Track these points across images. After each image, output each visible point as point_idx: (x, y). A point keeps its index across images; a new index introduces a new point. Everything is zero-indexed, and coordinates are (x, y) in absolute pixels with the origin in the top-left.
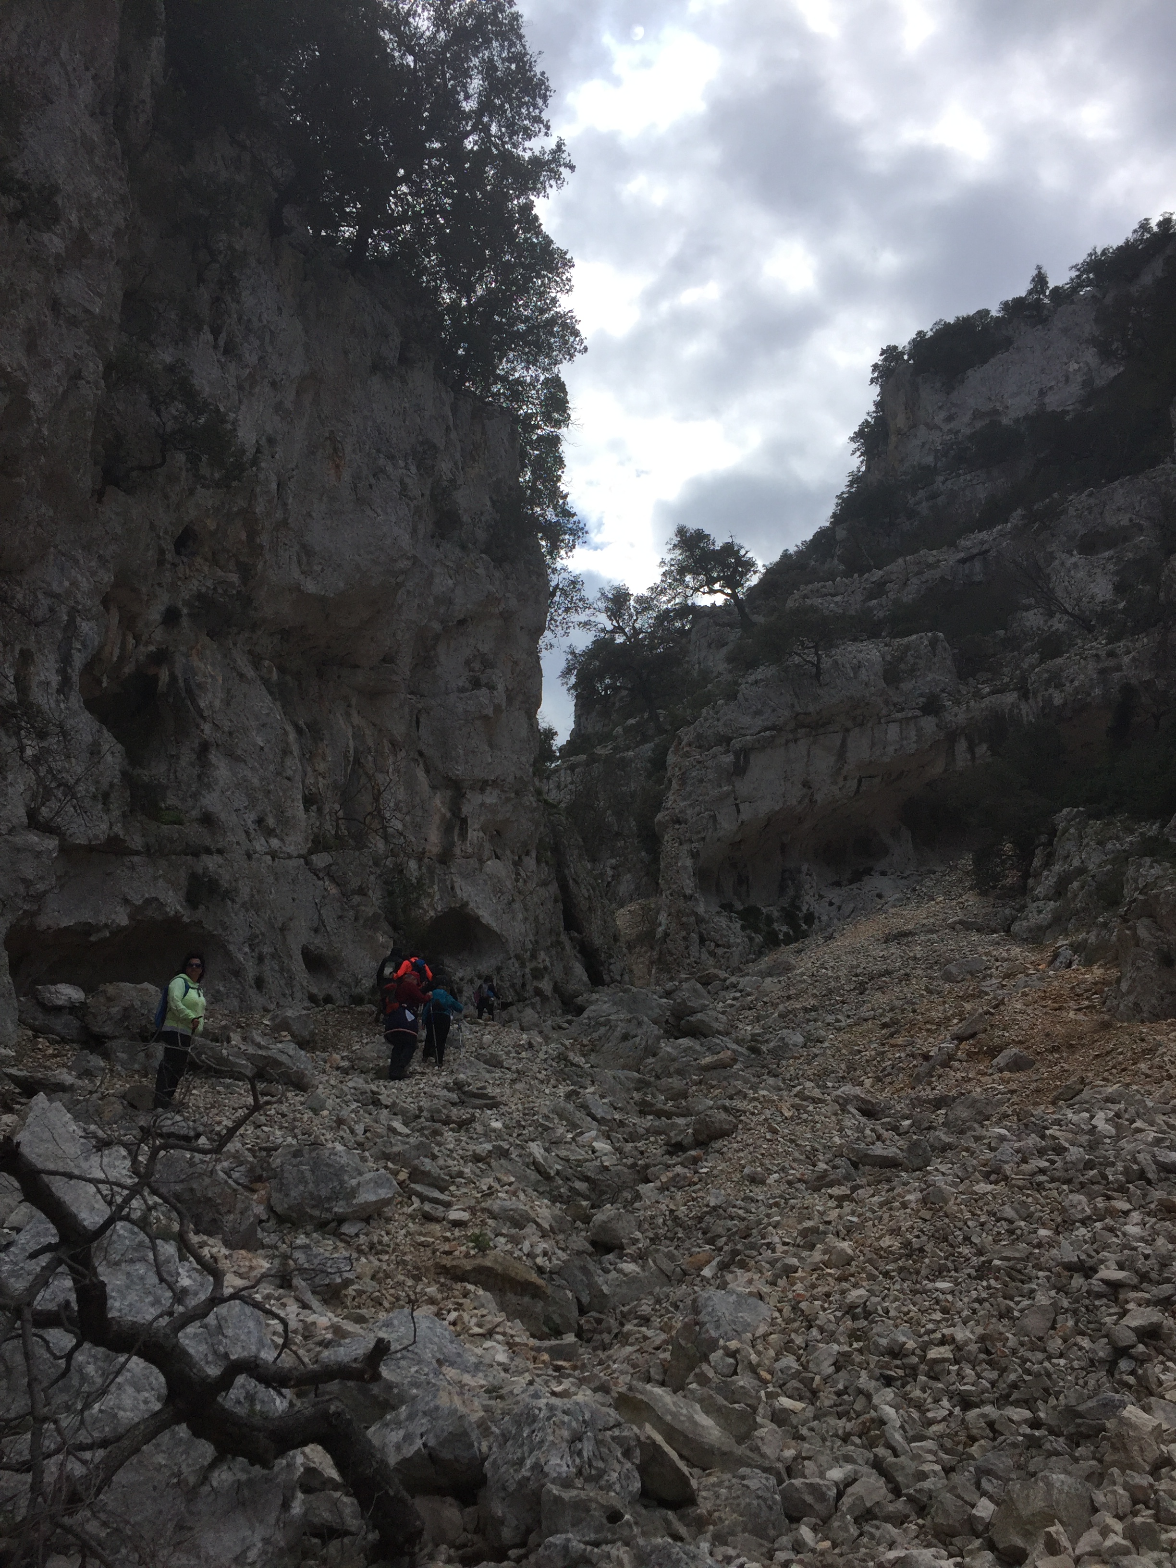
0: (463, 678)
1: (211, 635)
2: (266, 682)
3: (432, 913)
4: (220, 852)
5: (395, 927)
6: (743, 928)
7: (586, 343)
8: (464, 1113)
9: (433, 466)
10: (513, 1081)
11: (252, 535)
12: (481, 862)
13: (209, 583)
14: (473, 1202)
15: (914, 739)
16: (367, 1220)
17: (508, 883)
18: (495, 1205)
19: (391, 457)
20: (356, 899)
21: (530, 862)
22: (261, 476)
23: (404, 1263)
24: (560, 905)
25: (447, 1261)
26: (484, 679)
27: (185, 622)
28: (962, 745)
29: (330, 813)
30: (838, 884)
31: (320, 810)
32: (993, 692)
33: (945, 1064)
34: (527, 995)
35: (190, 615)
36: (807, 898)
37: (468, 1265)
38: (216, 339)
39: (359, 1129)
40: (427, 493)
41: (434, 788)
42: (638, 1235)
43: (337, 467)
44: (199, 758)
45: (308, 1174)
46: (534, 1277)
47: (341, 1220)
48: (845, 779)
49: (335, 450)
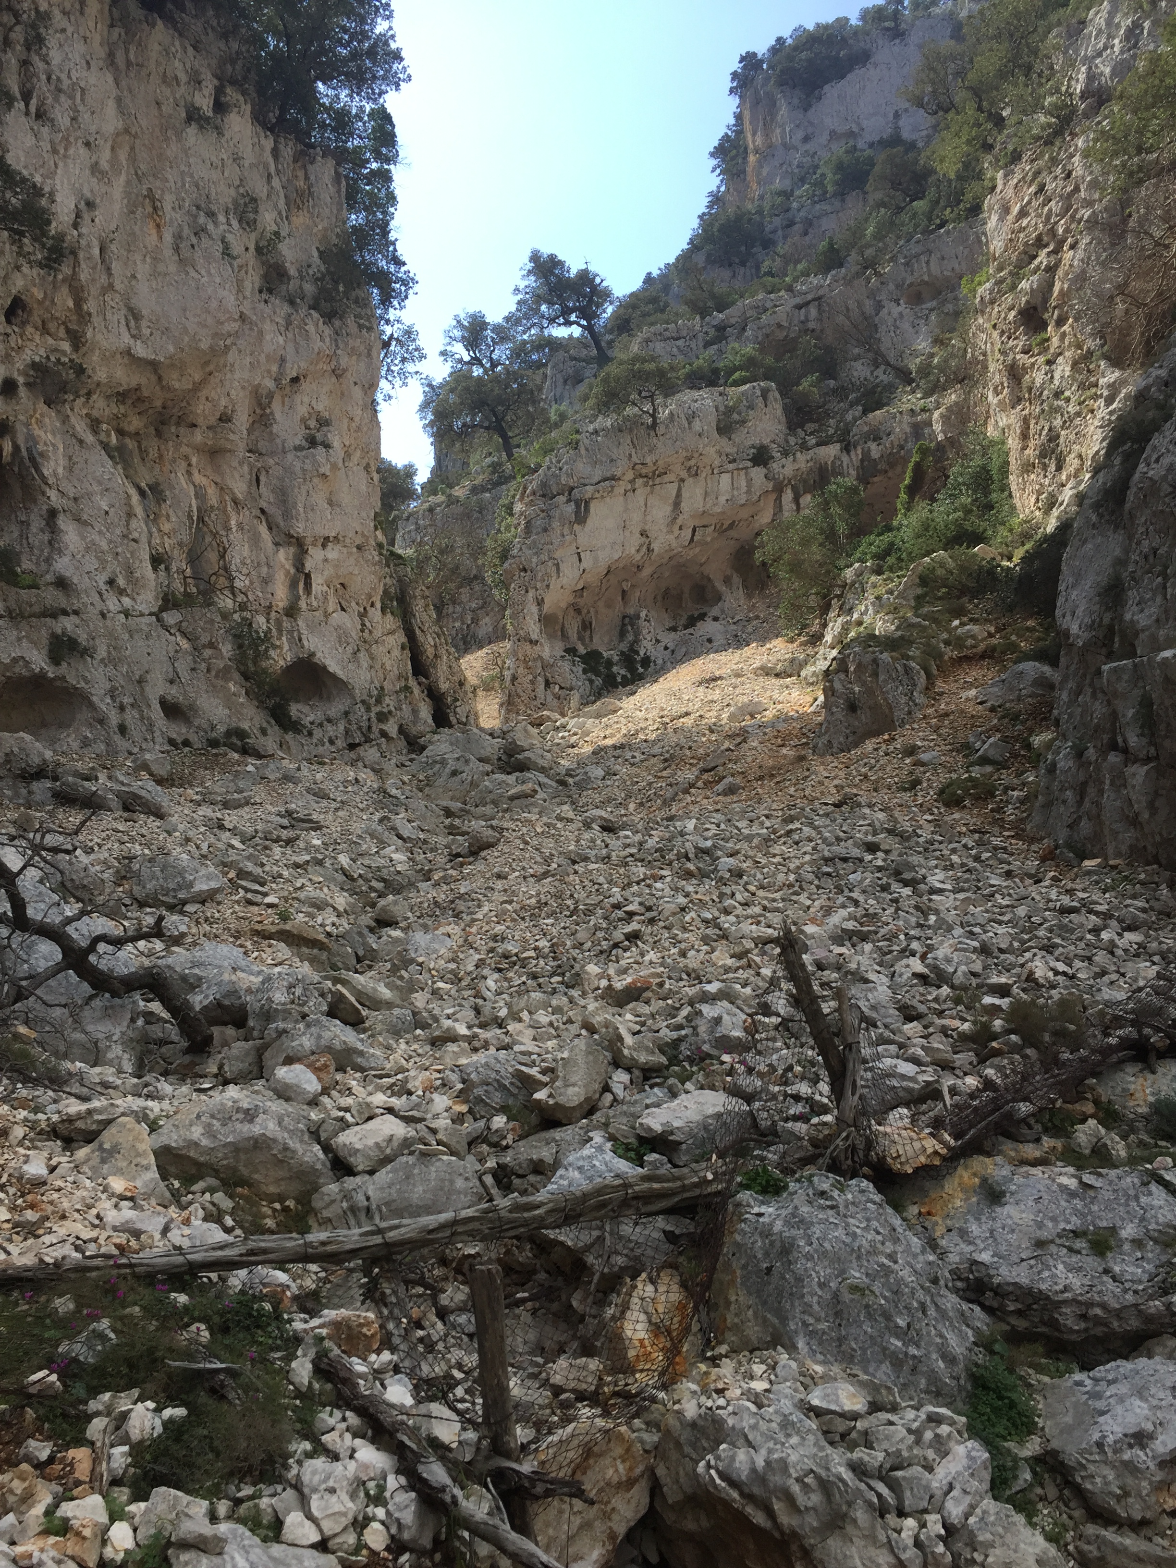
0: (300, 437)
1: (48, 403)
2: (106, 446)
3: (282, 663)
4: (76, 613)
5: (246, 676)
6: (585, 671)
7: (409, 71)
8: (291, 834)
9: (255, 221)
10: (337, 809)
11: (79, 302)
12: (327, 615)
13: (42, 352)
14: (286, 894)
15: (745, 489)
16: (203, 902)
17: (354, 634)
18: (302, 895)
19: (211, 215)
20: (207, 653)
21: (375, 614)
22: (83, 242)
23: (229, 929)
24: (407, 652)
25: (259, 927)
26: (319, 437)
27: (22, 392)
28: (788, 496)
29: (177, 572)
30: (673, 629)
31: (167, 569)
32: (819, 444)
33: (686, 792)
34: (372, 736)
35: (27, 385)
36: (645, 643)
37: (273, 929)
38: (27, 105)
39: (204, 846)
40: (252, 247)
41: (277, 544)
42: (410, 914)
43: (158, 226)
44: (48, 524)
45: (159, 873)
46: (322, 937)
47: (184, 903)
48: (680, 528)
49: (155, 209)
